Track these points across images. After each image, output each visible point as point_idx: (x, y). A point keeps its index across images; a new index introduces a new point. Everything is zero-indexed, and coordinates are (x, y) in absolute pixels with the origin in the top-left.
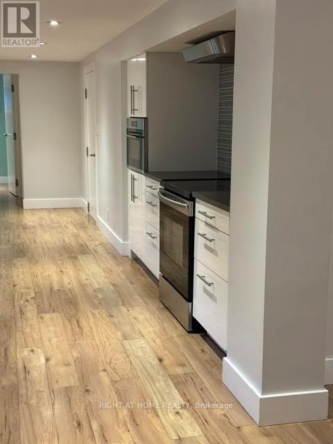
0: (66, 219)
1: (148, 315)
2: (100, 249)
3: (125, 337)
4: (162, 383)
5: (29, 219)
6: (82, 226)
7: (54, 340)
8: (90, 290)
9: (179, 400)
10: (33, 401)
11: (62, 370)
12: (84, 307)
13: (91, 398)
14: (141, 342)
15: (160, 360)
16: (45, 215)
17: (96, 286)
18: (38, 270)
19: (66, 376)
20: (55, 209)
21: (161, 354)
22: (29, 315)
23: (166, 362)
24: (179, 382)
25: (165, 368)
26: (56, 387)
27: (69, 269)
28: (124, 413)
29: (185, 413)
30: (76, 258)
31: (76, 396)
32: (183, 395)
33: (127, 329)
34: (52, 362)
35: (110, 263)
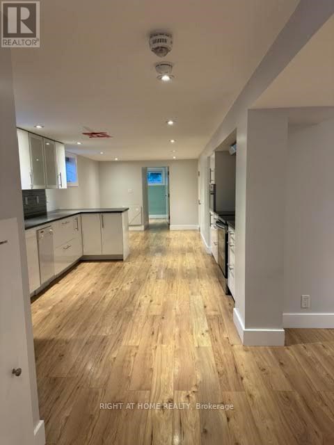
0: (188, 236)
1: (208, 284)
2: (198, 251)
3: (192, 294)
4: (202, 319)
5: (171, 235)
6: (194, 239)
7: (158, 293)
8: (185, 270)
9: (206, 327)
10: (137, 320)
11: (156, 306)
12: (179, 278)
13: (163, 321)
14: (199, 297)
15: (205, 307)
16: (179, 233)
17: (188, 268)
18: (164, 259)
19: (156, 310)
20: (185, 230)
21: (206, 303)
22: (151, 279)
23: (208, 308)
24: (209, 319)
25: (206, 311)
26: (150, 314)
27: (179, 259)
28: (177, 330)
29: (207, 334)
30: (184, 254)
31: (157, 319)
32: (209, 325)
33: (195, 290)
34: (153, 303)
35: (200, 257)
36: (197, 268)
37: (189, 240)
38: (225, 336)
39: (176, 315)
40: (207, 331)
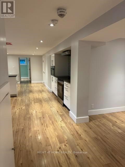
0: (40, 85)
1: (55, 103)
2: (46, 91)
3: (51, 107)
4: (58, 116)
5: (32, 85)
6: (43, 86)
7: (37, 108)
8: (44, 99)
11: (39, 114)
12: (43, 102)
13: (44, 119)
14: (54, 108)
15: (58, 112)
16: (35, 84)
17: (45, 98)
18: (34, 95)
20: (38, 83)
21: (58, 111)
22: (32, 103)
23: (59, 112)
24: (61, 116)
25: (58, 113)
26: (38, 117)
27: (40, 94)
28: (51, 122)
29: (62, 121)
30: (41, 92)
31: (42, 118)
32: (62, 118)
33: (51, 106)
34: (37, 112)
35: (48, 93)
36: (49, 97)
37: (41, 87)
38: (69, 121)
39: (49, 116)
40: (62, 120)
